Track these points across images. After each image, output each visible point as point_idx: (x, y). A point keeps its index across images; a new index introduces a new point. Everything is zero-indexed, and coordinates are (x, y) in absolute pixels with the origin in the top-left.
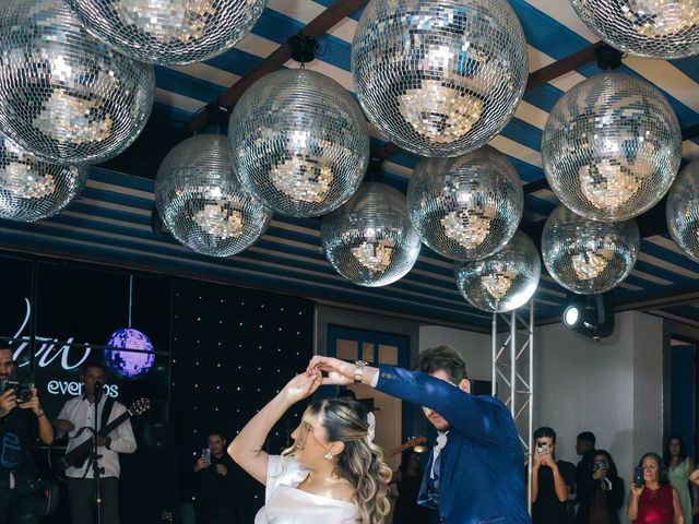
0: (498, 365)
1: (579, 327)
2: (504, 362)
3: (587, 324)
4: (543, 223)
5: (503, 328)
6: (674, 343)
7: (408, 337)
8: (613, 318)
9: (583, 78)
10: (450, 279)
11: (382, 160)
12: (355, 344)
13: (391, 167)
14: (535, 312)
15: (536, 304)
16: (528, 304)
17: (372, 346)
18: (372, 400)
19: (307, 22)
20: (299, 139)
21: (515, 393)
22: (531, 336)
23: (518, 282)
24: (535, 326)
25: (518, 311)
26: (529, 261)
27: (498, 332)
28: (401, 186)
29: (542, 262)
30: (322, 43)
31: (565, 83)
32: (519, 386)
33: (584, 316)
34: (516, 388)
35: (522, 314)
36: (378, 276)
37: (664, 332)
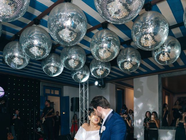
0: (81, 94)
1: (98, 86)
2: (82, 94)
3: (100, 85)
4: (90, 63)
5: (82, 86)
6: (118, 90)
7: (61, 89)
8: (105, 84)
9: (98, 31)
10: (70, 76)
11: (55, 48)
12: (49, 90)
13: (57, 50)
14: (89, 83)
15: (89, 81)
16: (87, 81)
17: (53, 90)
18: (53, 102)
19: (37, 16)
20: (36, 42)
21: (85, 100)
22: (88, 88)
23: (84, 76)
24: (88, 86)
25: (85, 82)
26: (87, 71)
27: (80, 87)
28: (59, 54)
29: (90, 71)
30: (41, 20)
31: (95, 32)
32: (85, 98)
33: (99, 83)
34: (85, 99)
35: (86, 83)
36: (54, 74)
37: (116, 87)
